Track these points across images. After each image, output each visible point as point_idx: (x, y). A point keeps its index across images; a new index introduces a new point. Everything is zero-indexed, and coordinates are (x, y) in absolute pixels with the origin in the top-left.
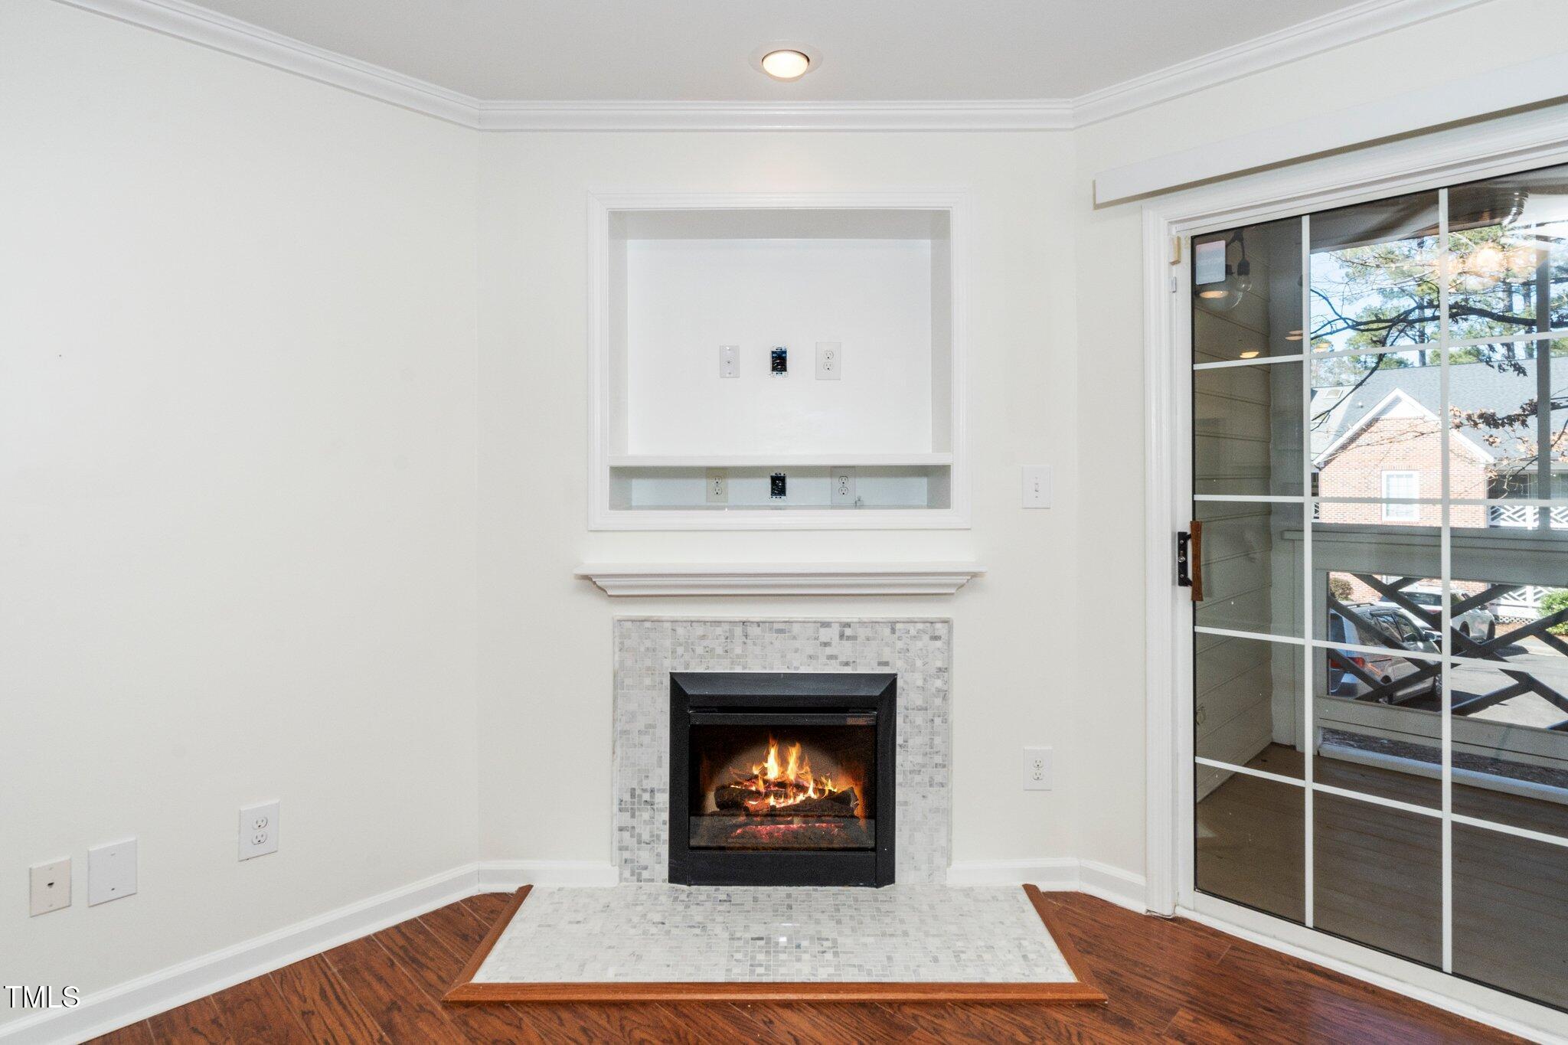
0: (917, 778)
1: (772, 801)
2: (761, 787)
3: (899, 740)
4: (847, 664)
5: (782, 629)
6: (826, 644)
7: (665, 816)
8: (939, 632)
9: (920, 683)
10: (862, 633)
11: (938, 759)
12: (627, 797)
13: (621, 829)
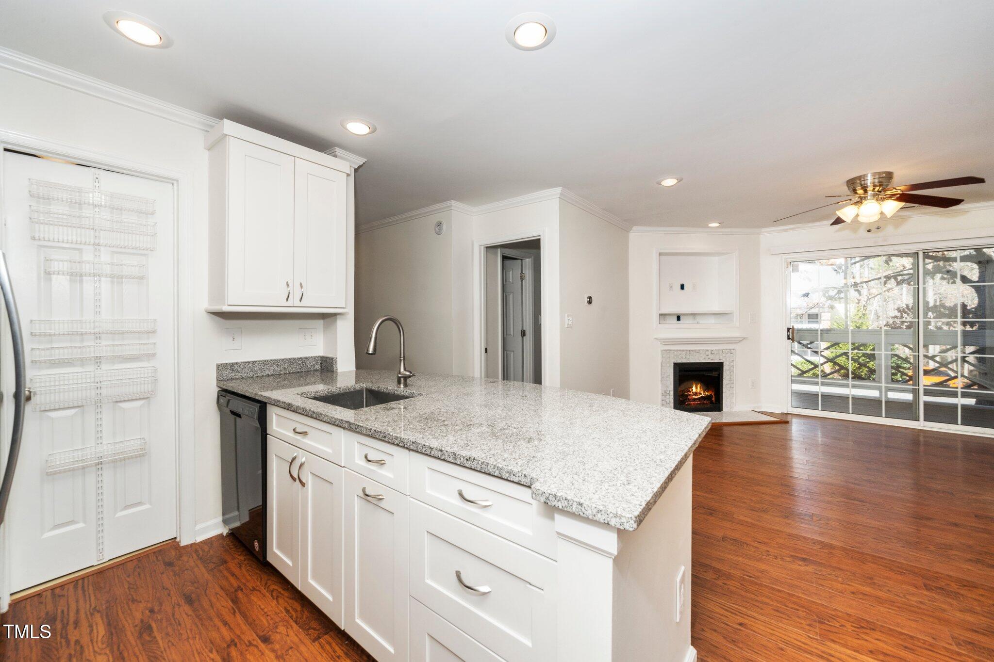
0: (728, 386)
1: (694, 397)
2: (692, 394)
3: (724, 378)
4: (712, 360)
5: (698, 352)
6: (708, 355)
7: (673, 397)
8: (731, 352)
9: (728, 364)
10: (716, 352)
11: (732, 382)
12: (664, 393)
13: (662, 400)
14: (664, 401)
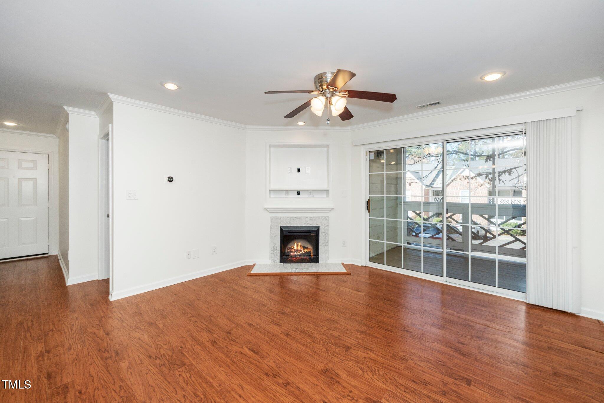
0: (323, 244)
1: (295, 253)
2: (293, 251)
3: (320, 238)
4: (311, 225)
5: (300, 218)
6: (307, 221)
7: (279, 251)
8: (327, 219)
9: (324, 228)
10: (313, 219)
11: (327, 241)
12: (272, 248)
13: (271, 254)
14: (272, 255)
